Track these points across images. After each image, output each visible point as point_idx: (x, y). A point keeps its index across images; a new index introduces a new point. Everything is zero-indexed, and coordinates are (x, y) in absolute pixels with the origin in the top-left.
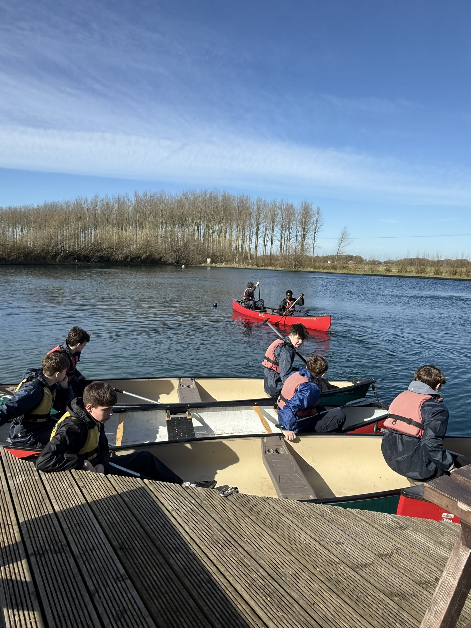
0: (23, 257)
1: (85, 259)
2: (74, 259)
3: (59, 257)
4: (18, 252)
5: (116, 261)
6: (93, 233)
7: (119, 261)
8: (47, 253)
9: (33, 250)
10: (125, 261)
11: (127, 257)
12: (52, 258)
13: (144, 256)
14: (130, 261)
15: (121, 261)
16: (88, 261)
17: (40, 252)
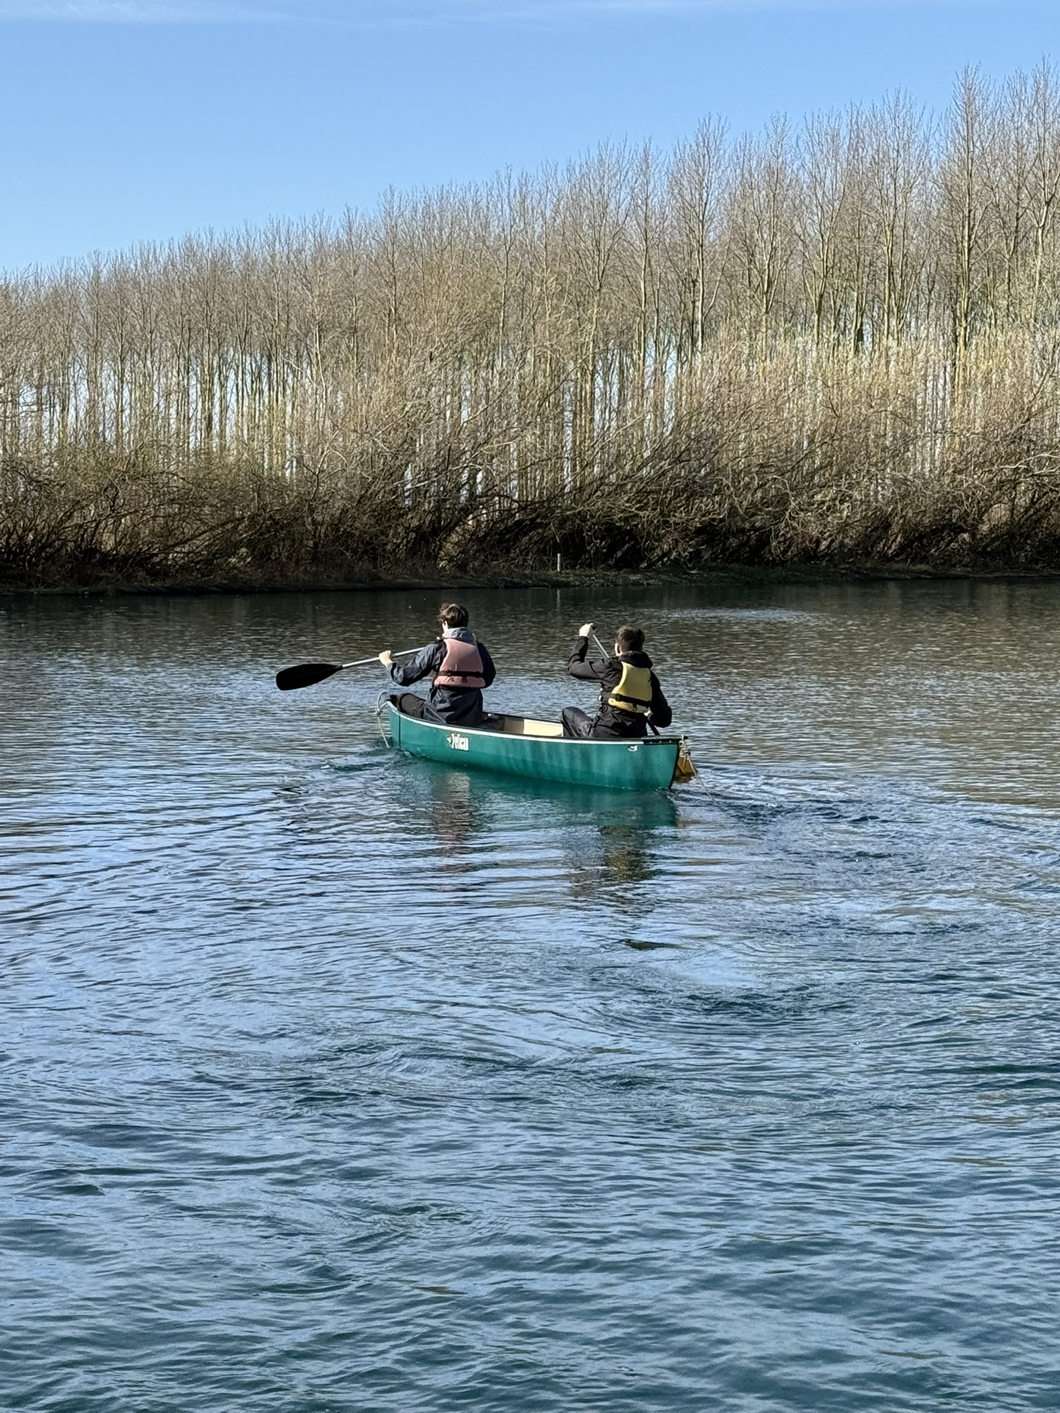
0: (251, 544)
1: (612, 549)
2: (546, 550)
3: (454, 538)
4: (224, 515)
5: (810, 555)
6: (671, 376)
7: (829, 555)
8: (389, 513)
9: (309, 503)
10: (867, 554)
11: (883, 524)
12: (412, 551)
13: (999, 512)
14: (902, 548)
15: (838, 556)
16: (631, 561)
17: (344, 511)
